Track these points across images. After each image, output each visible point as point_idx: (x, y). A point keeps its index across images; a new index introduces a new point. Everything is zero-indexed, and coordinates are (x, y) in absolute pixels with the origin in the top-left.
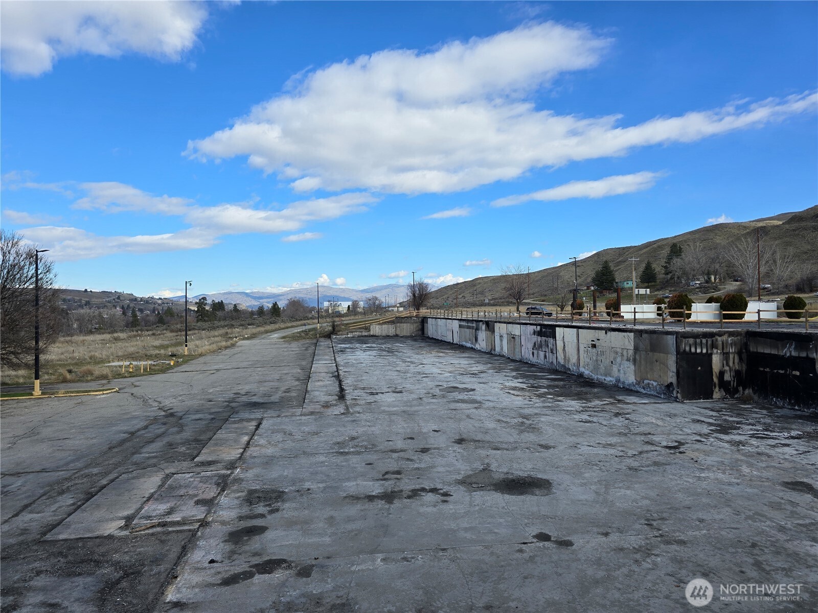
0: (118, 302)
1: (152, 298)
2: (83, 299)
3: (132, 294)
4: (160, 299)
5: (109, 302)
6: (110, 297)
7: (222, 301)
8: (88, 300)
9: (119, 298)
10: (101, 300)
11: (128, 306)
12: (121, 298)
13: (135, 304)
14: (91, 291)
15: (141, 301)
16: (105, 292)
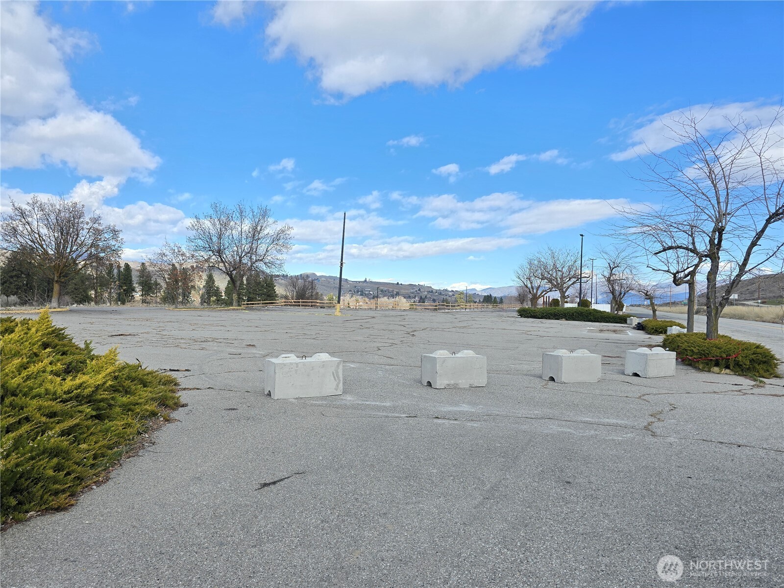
0: (419, 293)
1: (446, 290)
2: (395, 290)
3: (431, 287)
4: (452, 291)
5: (413, 293)
6: (414, 289)
7: (490, 295)
8: (397, 291)
9: (419, 290)
10: (407, 291)
11: (426, 296)
12: (422, 290)
13: (431, 295)
14: (401, 284)
15: (436, 293)
16: (411, 284)
